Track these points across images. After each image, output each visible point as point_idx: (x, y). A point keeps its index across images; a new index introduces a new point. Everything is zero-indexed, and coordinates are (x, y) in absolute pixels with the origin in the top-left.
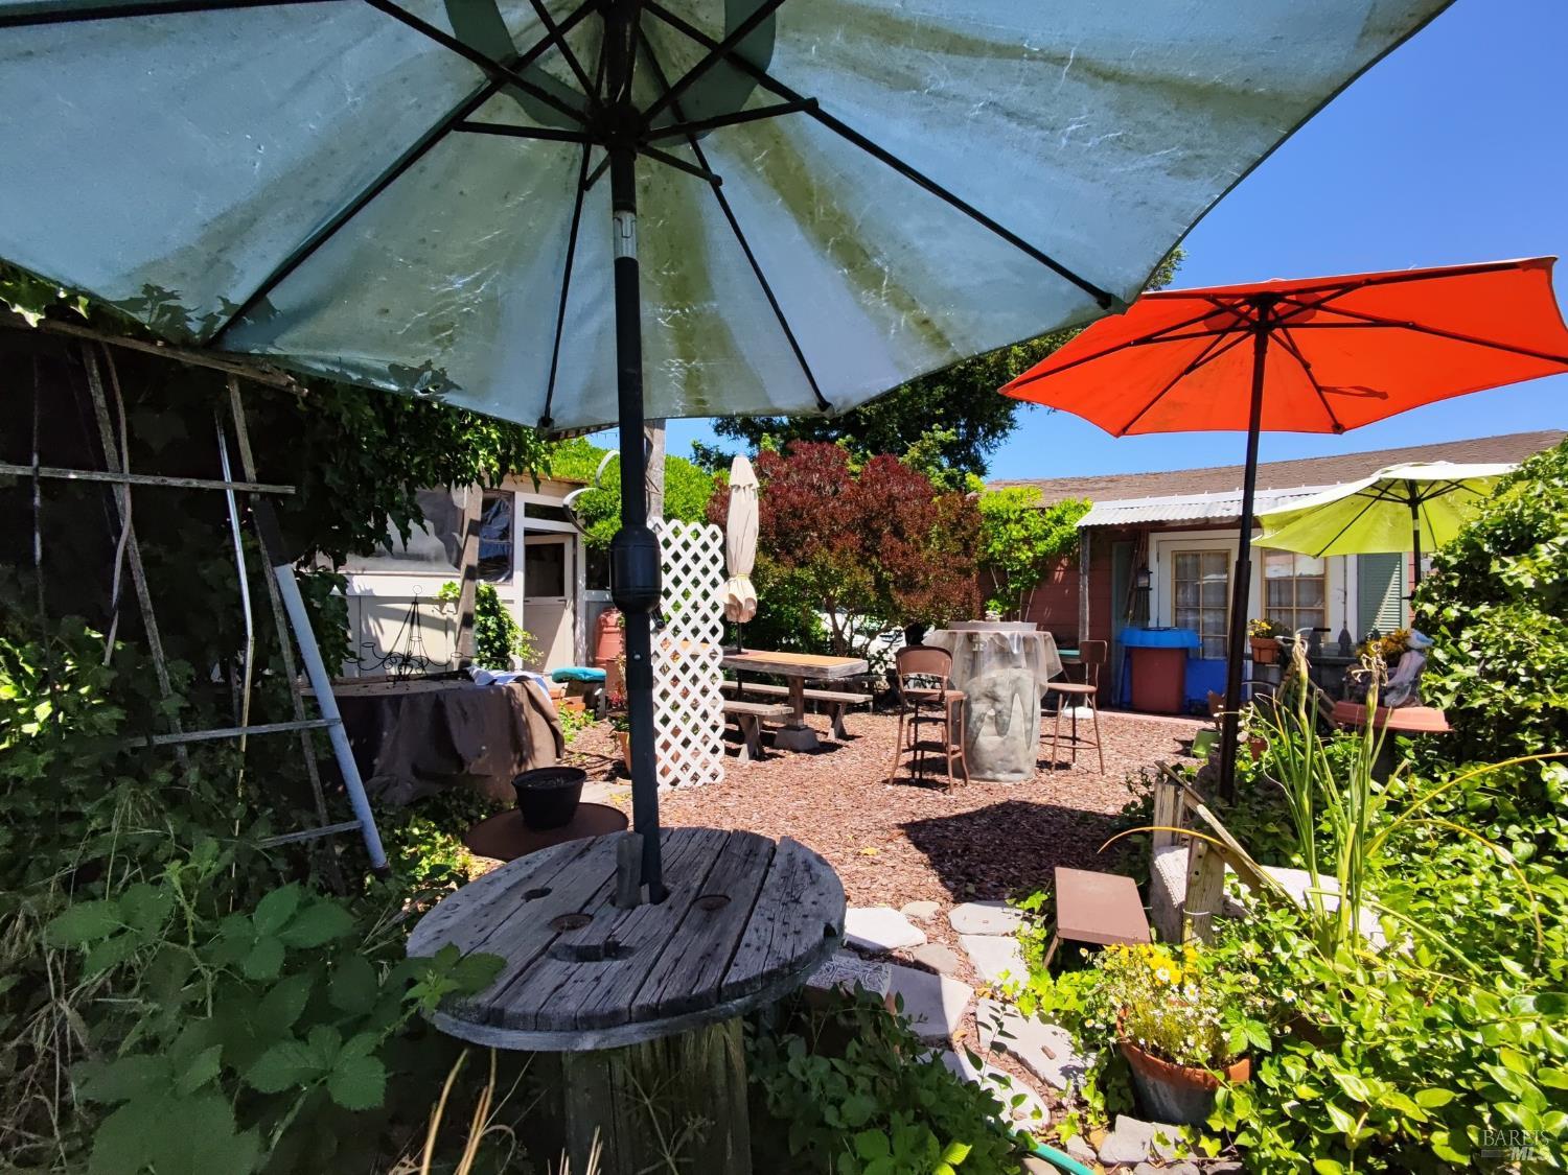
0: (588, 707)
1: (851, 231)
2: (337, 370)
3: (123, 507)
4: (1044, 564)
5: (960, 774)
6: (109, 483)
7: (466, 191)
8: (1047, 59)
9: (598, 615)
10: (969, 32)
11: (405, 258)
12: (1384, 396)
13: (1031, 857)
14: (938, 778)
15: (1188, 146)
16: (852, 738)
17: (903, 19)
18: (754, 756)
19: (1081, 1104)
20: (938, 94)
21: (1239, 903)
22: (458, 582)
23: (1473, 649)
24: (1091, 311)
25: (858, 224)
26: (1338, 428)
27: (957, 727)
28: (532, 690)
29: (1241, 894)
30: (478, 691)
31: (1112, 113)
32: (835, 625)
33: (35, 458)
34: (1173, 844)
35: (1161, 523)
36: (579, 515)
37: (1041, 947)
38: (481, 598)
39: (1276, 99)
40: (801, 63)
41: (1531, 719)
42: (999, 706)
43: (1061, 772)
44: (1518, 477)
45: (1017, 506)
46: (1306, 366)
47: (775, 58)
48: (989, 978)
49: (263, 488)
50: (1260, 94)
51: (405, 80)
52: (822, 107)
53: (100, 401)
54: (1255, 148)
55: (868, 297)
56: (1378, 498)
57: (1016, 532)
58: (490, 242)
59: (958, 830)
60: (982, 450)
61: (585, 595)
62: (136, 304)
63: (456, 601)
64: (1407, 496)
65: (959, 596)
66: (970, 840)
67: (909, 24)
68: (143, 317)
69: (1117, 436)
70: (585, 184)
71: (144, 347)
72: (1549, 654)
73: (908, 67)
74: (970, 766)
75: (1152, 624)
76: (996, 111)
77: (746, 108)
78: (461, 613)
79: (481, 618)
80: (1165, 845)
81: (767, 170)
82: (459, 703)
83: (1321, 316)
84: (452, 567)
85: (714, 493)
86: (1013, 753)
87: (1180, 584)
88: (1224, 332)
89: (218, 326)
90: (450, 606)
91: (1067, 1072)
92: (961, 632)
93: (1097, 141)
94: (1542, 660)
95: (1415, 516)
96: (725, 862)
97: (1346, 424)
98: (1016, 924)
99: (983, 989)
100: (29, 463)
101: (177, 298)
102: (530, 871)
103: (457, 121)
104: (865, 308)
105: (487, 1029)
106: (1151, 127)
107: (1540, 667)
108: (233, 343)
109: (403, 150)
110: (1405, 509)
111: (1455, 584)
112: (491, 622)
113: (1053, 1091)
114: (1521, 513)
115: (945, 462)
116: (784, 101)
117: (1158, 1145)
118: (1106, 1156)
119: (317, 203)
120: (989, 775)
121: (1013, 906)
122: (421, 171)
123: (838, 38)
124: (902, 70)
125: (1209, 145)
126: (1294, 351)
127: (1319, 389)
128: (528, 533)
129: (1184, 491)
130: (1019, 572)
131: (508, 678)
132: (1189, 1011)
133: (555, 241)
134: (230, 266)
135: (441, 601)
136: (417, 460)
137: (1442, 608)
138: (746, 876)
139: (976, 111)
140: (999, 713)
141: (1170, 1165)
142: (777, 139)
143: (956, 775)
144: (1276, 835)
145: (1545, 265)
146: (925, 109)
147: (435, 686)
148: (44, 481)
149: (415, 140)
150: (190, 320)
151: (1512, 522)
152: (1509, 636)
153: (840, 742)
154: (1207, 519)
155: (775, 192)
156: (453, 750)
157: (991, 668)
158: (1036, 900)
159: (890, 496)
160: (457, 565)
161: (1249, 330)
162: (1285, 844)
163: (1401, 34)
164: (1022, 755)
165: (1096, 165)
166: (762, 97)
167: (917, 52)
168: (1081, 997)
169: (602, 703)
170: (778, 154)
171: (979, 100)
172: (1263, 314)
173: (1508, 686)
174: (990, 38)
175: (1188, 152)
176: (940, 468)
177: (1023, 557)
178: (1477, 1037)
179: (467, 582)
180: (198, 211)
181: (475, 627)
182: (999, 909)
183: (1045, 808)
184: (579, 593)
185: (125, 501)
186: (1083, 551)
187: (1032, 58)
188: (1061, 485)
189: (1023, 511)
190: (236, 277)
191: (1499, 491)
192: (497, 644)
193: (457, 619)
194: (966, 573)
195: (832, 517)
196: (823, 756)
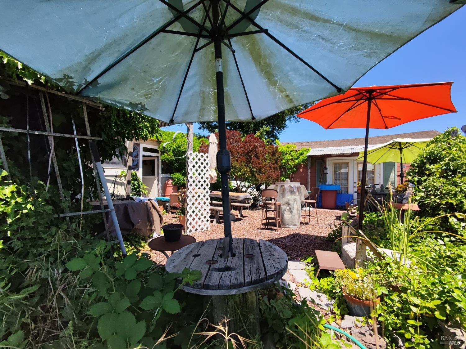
0: (164, 209)
1: (270, 69)
2: (114, 103)
3: (51, 143)
4: (297, 166)
5: (280, 226)
6: (47, 136)
7: (162, 51)
8: (337, 24)
9: (165, 181)
10: (317, 15)
11: (141, 70)
12: (400, 119)
13: (304, 248)
14: (273, 227)
15: (372, 49)
16: (245, 217)
17: (299, 9)
18: (217, 222)
19: (333, 313)
20: (303, 31)
21: (370, 257)
22: (126, 171)
23: (423, 188)
24: (334, 93)
25: (273, 67)
26: (386, 128)
27: (279, 212)
28: (153, 203)
29: (370, 254)
30: (137, 203)
31: (352, 40)
32: (237, 184)
33: (28, 127)
34: (347, 242)
35: (330, 155)
36: (159, 151)
37: (313, 272)
38: (133, 176)
39: (399, 38)
40: (265, 19)
41: (442, 206)
42: (290, 206)
43: (307, 225)
44: (432, 142)
45: (289, 150)
46: (380, 110)
47: (258, 17)
48: (300, 281)
49: (93, 138)
50: (394, 36)
51: (151, 16)
52: (269, 32)
53: (45, 110)
54: (390, 50)
55: (272, 88)
56: (391, 148)
57: (289, 157)
58: (166, 67)
59: (282, 241)
60: (277, 134)
61: (161, 175)
62: (60, 80)
63: (125, 176)
64: (399, 147)
65: (275, 176)
66: (286, 244)
67: (300, 11)
68: (61, 84)
69: (326, 129)
70: (196, 50)
71: (59, 93)
72: (446, 189)
73: (297, 23)
74: (282, 224)
75: (327, 183)
76: (319, 38)
77: (247, 31)
78: (127, 180)
79: (133, 182)
80: (345, 243)
81: (249, 49)
82: (132, 207)
83: (385, 96)
84: (123, 166)
85: (201, 145)
86: (294, 220)
87: (335, 172)
88: (358, 100)
89: (81, 88)
90: (123, 178)
91: (327, 305)
92: (279, 185)
93: (346, 48)
94: (445, 190)
95: (401, 153)
96: (246, 246)
97: (389, 127)
98: (304, 266)
99: (299, 284)
100: (26, 129)
101: (73, 78)
102: (190, 250)
103: (163, 29)
104: (270, 91)
105: (203, 290)
106: (362, 44)
107: (444, 192)
108: (85, 93)
109: (146, 37)
110: (398, 151)
111: (417, 171)
112: (136, 183)
113: (324, 310)
114: (434, 151)
115: (266, 137)
116: (258, 29)
117: (357, 323)
118: (343, 326)
119: (119, 51)
120: (287, 226)
121: (303, 262)
122: (150, 43)
123: (278, 13)
124: (295, 23)
125: (377, 49)
126: (377, 105)
127: (383, 117)
128: (144, 156)
129: (336, 146)
130: (290, 169)
131: (146, 199)
132: (365, 285)
133: (184, 67)
134: (90, 69)
135: (121, 177)
136: (127, 132)
137: (413, 177)
138: (255, 249)
139: (314, 37)
140: (290, 209)
141: (360, 327)
142: (254, 40)
143: (279, 227)
144: (376, 239)
145: (450, 84)
146: (299, 35)
147: (123, 202)
148: (30, 135)
149: (150, 34)
150: (75, 86)
151: (431, 154)
152: (435, 184)
153: (241, 218)
154: (343, 154)
155: (250, 56)
156: (131, 221)
157: (288, 195)
158: (310, 260)
159: (255, 146)
160: (125, 165)
161: (366, 100)
162: (378, 241)
163: (436, 22)
164: (297, 220)
165: (345, 53)
166: (252, 28)
167: (301, 19)
168: (328, 285)
169: (169, 208)
170: (253, 45)
171: (315, 34)
172: (370, 95)
173: (435, 197)
174: (323, 17)
175: (372, 51)
176: (266, 139)
177: (291, 164)
178: (446, 286)
179: (129, 171)
180: (85, 51)
181: (131, 184)
182: (299, 263)
183: (305, 235)
184: (159, 175)
185: (52, 141)
186: (309, 162)
187: (333, 23)
188: (301, 144)
189: (291, 151)
190: (90, 72)
191: (428, 146)
192: (138, 190)
193: (125, 182)
194: (277, 169)
195: (238, 152)
196: (237, 222)
